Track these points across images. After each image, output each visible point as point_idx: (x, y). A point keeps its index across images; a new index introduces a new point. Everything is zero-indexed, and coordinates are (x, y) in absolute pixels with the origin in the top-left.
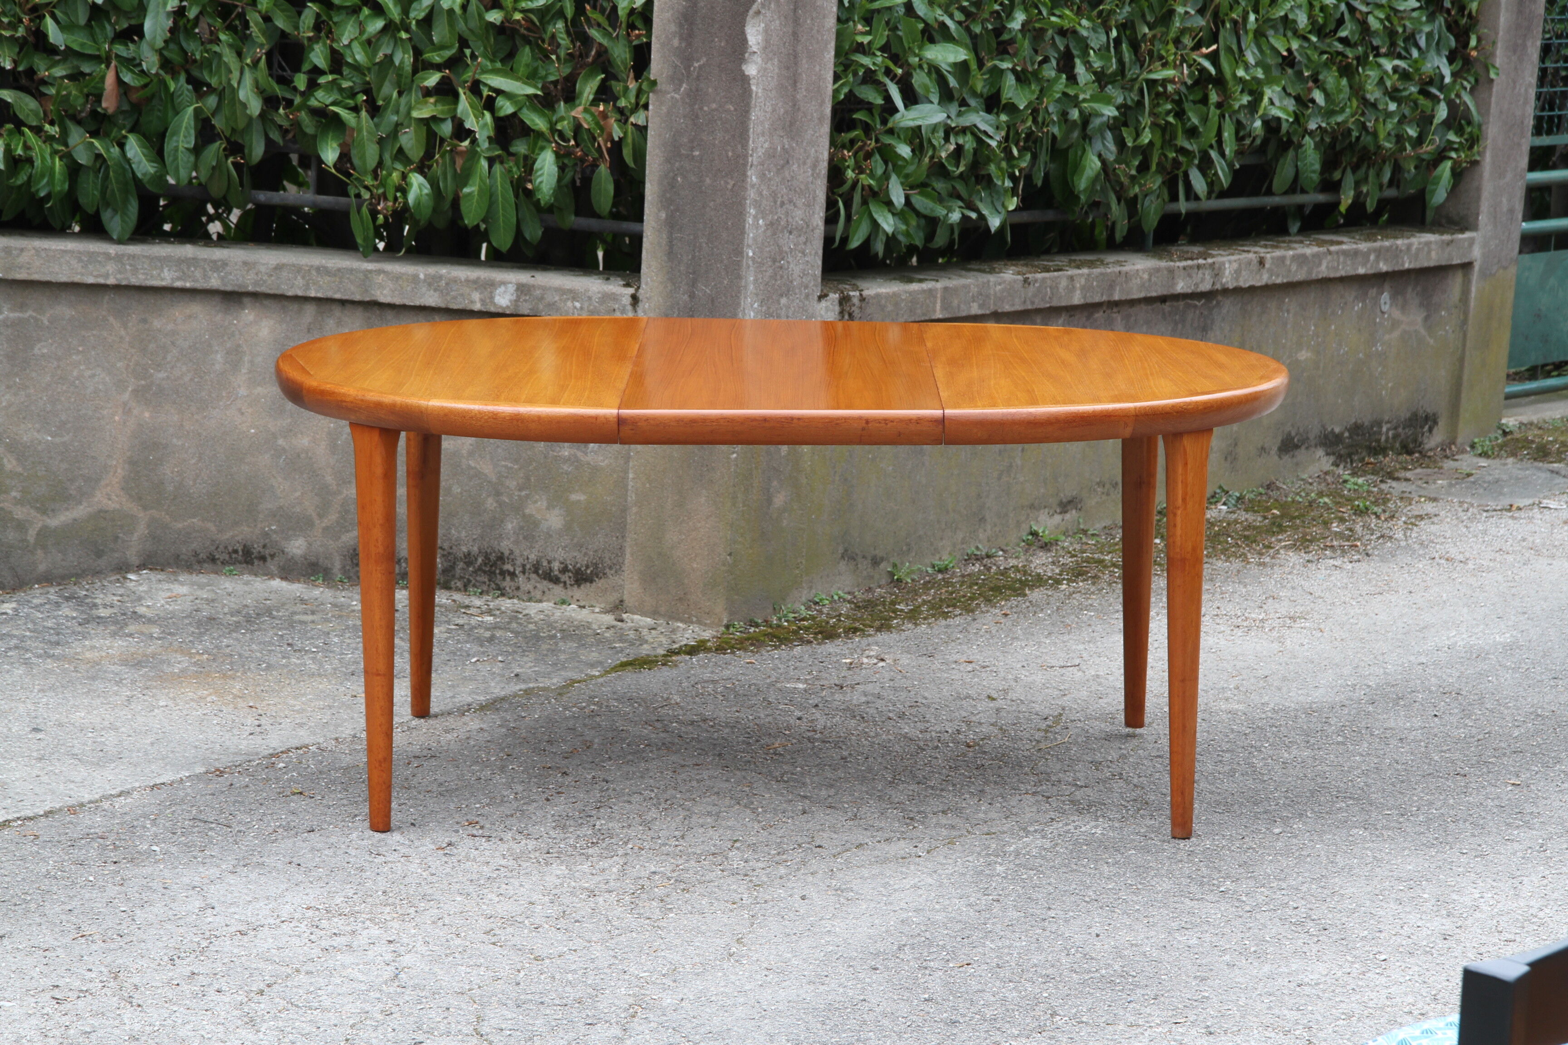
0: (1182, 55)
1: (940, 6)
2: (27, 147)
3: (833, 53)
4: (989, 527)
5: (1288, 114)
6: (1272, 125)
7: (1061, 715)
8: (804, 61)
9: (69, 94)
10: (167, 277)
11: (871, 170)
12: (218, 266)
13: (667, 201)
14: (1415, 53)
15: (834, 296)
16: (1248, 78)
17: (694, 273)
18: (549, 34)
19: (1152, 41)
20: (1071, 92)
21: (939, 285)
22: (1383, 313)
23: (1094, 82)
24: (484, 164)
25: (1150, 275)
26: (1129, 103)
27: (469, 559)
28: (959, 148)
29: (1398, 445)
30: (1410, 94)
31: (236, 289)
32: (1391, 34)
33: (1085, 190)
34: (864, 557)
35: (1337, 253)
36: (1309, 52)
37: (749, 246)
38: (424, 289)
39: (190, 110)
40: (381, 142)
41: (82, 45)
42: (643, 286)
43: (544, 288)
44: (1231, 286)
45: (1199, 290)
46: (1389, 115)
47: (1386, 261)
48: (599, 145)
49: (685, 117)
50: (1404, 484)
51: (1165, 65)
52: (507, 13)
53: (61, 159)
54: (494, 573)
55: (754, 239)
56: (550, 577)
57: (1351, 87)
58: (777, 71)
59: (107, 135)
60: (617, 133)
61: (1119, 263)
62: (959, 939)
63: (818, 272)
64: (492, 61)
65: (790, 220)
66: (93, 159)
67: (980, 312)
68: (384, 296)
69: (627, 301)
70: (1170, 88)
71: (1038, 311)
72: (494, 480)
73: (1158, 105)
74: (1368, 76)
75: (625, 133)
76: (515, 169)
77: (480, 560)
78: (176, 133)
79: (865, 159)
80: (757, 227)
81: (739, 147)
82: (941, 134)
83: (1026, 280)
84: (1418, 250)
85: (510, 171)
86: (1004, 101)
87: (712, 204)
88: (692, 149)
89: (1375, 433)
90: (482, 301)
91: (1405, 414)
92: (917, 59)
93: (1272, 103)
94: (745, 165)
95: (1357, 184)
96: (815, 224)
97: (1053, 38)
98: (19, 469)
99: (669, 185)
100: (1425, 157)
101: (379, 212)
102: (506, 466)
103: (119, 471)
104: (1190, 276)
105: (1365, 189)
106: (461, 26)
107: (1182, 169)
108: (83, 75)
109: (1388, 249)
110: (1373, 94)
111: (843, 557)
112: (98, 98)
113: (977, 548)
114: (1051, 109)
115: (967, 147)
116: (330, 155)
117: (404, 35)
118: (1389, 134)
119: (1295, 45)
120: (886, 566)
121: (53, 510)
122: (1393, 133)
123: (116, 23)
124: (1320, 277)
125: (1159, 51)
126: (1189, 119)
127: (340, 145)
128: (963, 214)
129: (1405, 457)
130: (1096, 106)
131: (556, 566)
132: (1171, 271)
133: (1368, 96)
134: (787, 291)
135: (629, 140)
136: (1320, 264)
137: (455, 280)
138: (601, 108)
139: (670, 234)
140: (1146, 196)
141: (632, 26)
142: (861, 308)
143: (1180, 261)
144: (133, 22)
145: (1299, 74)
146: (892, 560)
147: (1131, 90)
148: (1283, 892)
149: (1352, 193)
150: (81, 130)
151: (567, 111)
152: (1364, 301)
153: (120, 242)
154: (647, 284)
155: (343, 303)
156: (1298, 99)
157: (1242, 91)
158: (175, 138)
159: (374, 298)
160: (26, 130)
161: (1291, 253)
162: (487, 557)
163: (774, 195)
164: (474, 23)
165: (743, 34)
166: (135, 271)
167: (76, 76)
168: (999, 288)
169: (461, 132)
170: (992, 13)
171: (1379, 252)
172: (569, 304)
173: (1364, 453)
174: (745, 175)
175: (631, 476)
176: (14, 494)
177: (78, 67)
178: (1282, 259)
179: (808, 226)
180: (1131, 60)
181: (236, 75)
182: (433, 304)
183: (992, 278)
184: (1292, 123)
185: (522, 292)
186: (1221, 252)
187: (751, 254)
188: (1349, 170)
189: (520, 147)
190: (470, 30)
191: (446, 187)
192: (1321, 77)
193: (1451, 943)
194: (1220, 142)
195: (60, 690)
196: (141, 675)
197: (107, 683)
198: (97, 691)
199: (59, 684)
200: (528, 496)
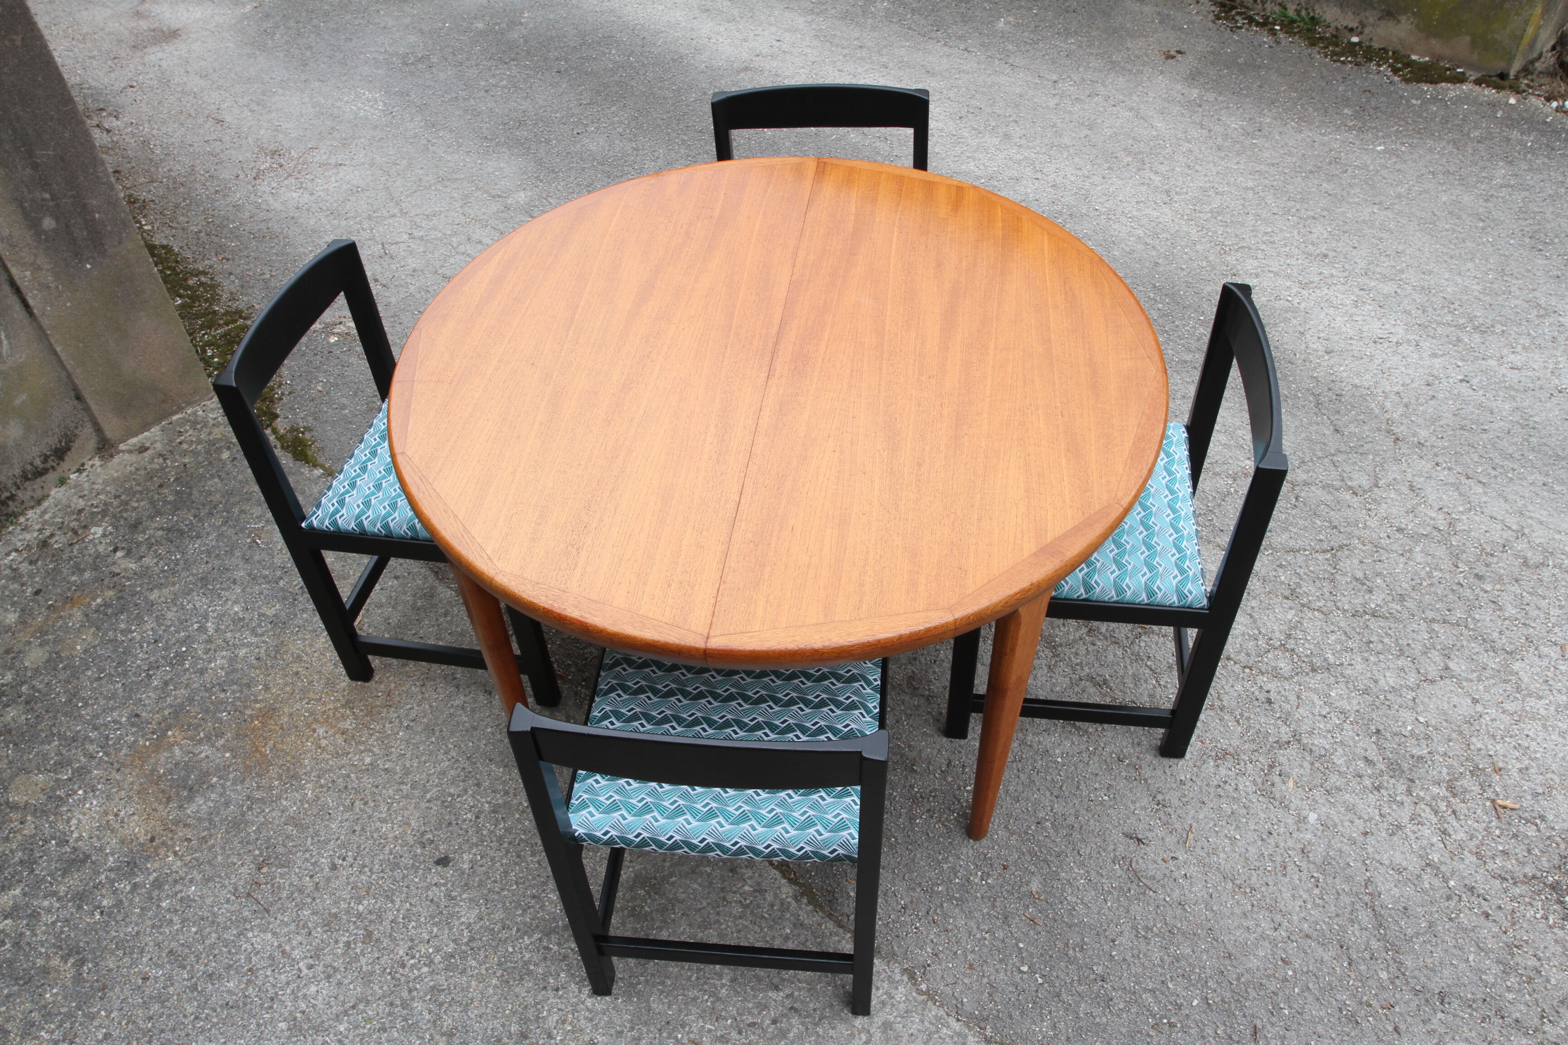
17: (24, 145)
56: (40, 473)
131: (38, 462)
195: (281, 850)
196: (234, 784)
197: (263, 811)
198: (293, 818)
199: (257, 852)
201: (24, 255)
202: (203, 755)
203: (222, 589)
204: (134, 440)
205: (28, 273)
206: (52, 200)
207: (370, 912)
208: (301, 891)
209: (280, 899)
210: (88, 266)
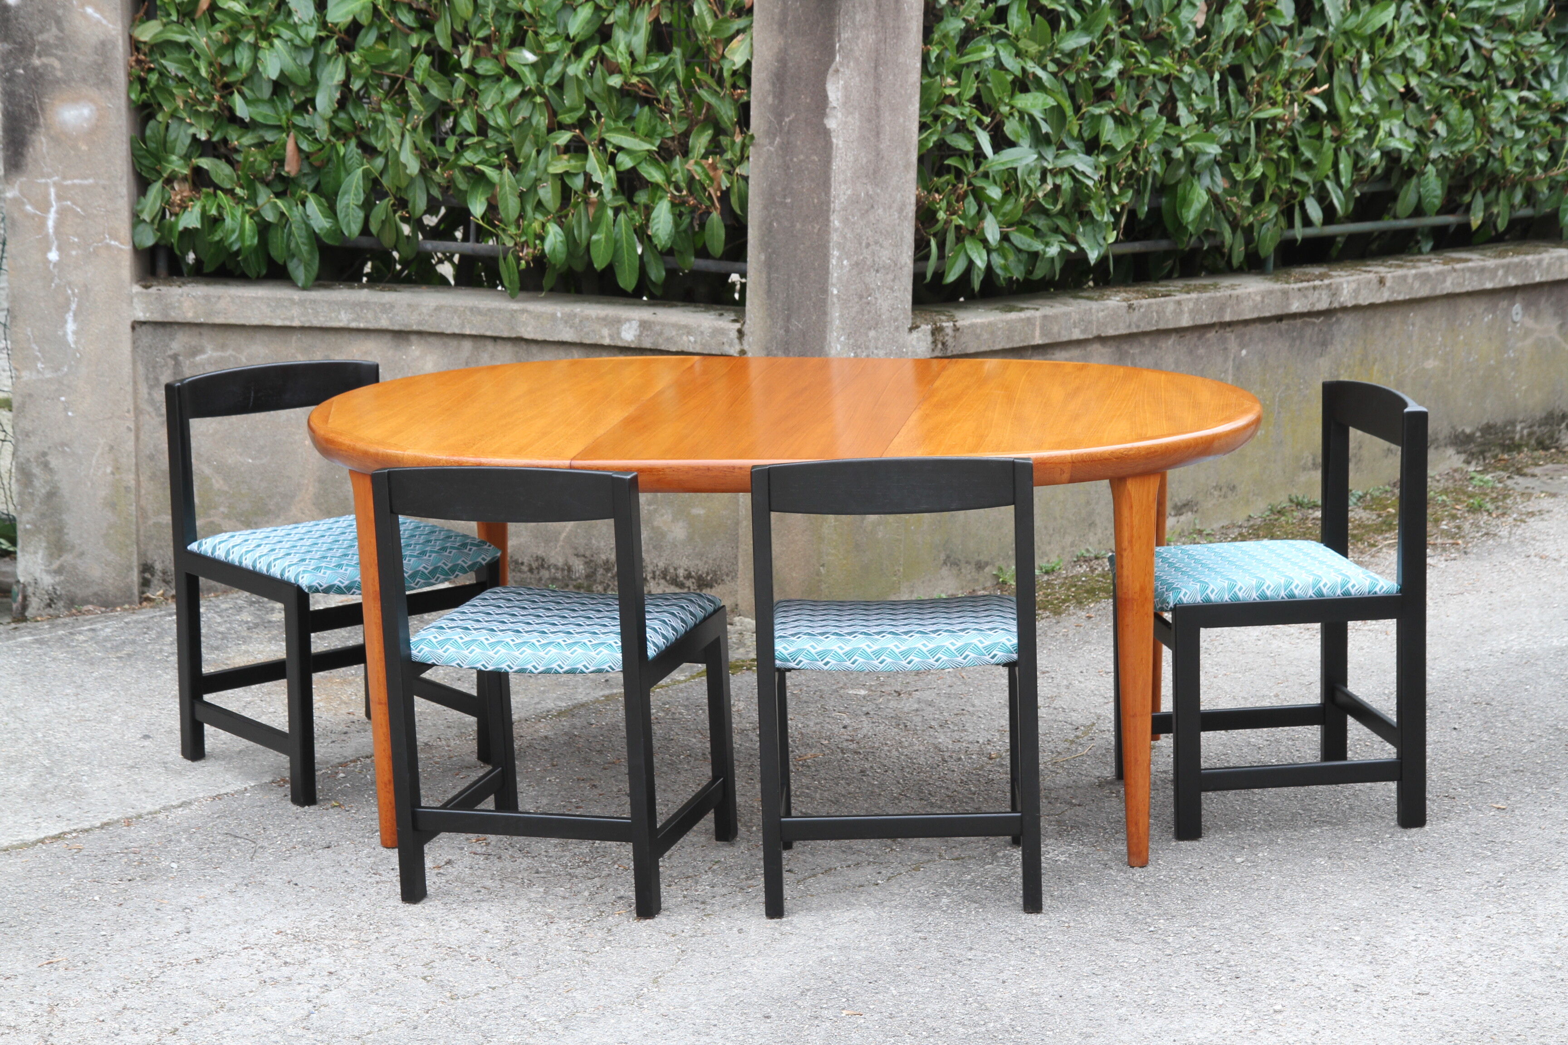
0: (1291, 95)
1: (1032, 59)
2: (220, 207)
3: (917, 105)
4: (1099, 531)
5: (1408, 145)
6: (1391, 157)
7: (1094, 724)
8: (887, 114)
9: (255, 160)
10: (343, 319)
11: (964, 211)
12: (387, 308)
13: (765, 245)
14: (1547, 85)
15: (926, 328)
16: (1362, 113)
17: (788, 309)
18: (664, 95)
19: (1259, 84)
20: (1172, 132)
21: (1038, 314)
22: (1515, 323)
23: (1198, 123)
24: (610, 213)
25: (1263, 297)
26: (1237, 140)
28: (1057, 188)
29: (1533, 442)
30: (1540, 122)
31: (403, 328)
32: (1519, 69)
33: (1193, 221)
34: (967, 562)
35: (1463, 270)
36: (1430, 87)
37: (833, 285)
38: (561, 326)
39: (360, 171)
40: (522, 196)
41: (265, 117)
42: (748, 321)
43: (663, 325)
44: (1349, 304)
45: (1315, 309)
46: (1516, 142)
47: (1515, 276)
48: (710, 194)
49: (778, 167)
50: (1530, 479)
51: (1274, 104)
52: (626, 77)
53: (251, 217)
55: (839, 278)
56: (676, 582)
57: (1475, 118)
58: (858, 123)
59: (293, 195)
60: (725, 184)
61: (1233, 287)
62: (866, 983)
63: (908, 305)
64: (615, 121)
65: (876, 259)
66: (278, 216)
67: (1082, 337)
68: (528, 333)
69: (734, 335)
70: (1280, 126)
71: (1145, 334)
73: (1270, 141)
74: (1493, 108)
75: (732, 183)
76: (637, 217)
78: (346, 192)
79: (957, 201)
80: (842, 267)
81: (823, 194)
82: (1038, 175)
83: (1130, 306)
84: (1550, 265)
85: (632, 219)
86: (1102, 144)
87: (801, 247)
88: (785, 197)
89: (1508, 432)
90: (610, 336)
91: (1540, 414)
92: (1008, 108)
93: (1391, 134)
94: (828, 211)
95: (1487, 206)
96: (903, 262)
97: (1154, 85)
98: (226, 488)
99: (768, 230)
100: (1559, 178)
101: (520, 258)
103: (311, 488)
104: (1306, 297)
105: (1495, 210)
106: (588, 91)
107: (1298, 199)
108: (267, 142)
109: (1517, 265)
110: (1497, 122)
111: (945, 563)
112: (281, 162)
113: (1088, 551)
114: (1151, 149)
115: (1064, 187)
116: (478, 208)
117: (539, 100)
118: (1517, 159)
119: (1414, 82)
120: (990, 570)
121: (256, 523)
122: (1522, 158)
123: (295, 97)
124: (1445, 292)
125: (1267, 92)
126: (1303, 154)
127: (488, 200)
128: (1061, 248)
129: (1541, 453)
130: (1199, 144)
131: (681, 573)
132: (1285, 293)
133: (1493, 126)
134: (876, 324)
135: (736, 189)
136: (1444, 281)
137: (587, 318)
138: (710, 161)
139: (769, 274)
140: (1263, 224)
141: (734, 86)
142: (955, 337)
143: (1295, 282)
144: (309, 95)
145: (1421, 108)
146: (997, 564)
147: (1239, 128)
148: (1215, 932)
149: (1481, 215)
150: (268, 191)
151: (681, 164)
152: (1494, 313)
153: (304, 288)
154: (750, 319)
155: (495, 339)
156: (1420, 131)
157: (1359, 125)
158: (346, 197)
159: (519, 335)
160: (219, 193)
161: (1413, 271)
163: (859, 238)
164: (597, 88)
165: (824, 90)
166: (316, 314)
167: (261, 145)
168: (1101, 314)
169: (591, 185)
170: (1089, 62)
171: (1507, 268)
172: (685, 338)
173: (1498, 450)
174: (828, 220)
176: (222, 509)
177: (262, 137)
178: (1404, 278)
179: (896, 265)
180: (1237, 102)
181: (397, 139)
182: (569, 340)
183: (1094, 305)
184: (1414, 153)
185: (644, 327)
186: (1342, 273)
187: (835, 292)
188: (1479, 194)
189: (642, 197)
190: (596, 93)
191: (580, 234)
192: (1444, 110)
193: (1361, 997)
194: (1337, 173)
200: (656, 510)
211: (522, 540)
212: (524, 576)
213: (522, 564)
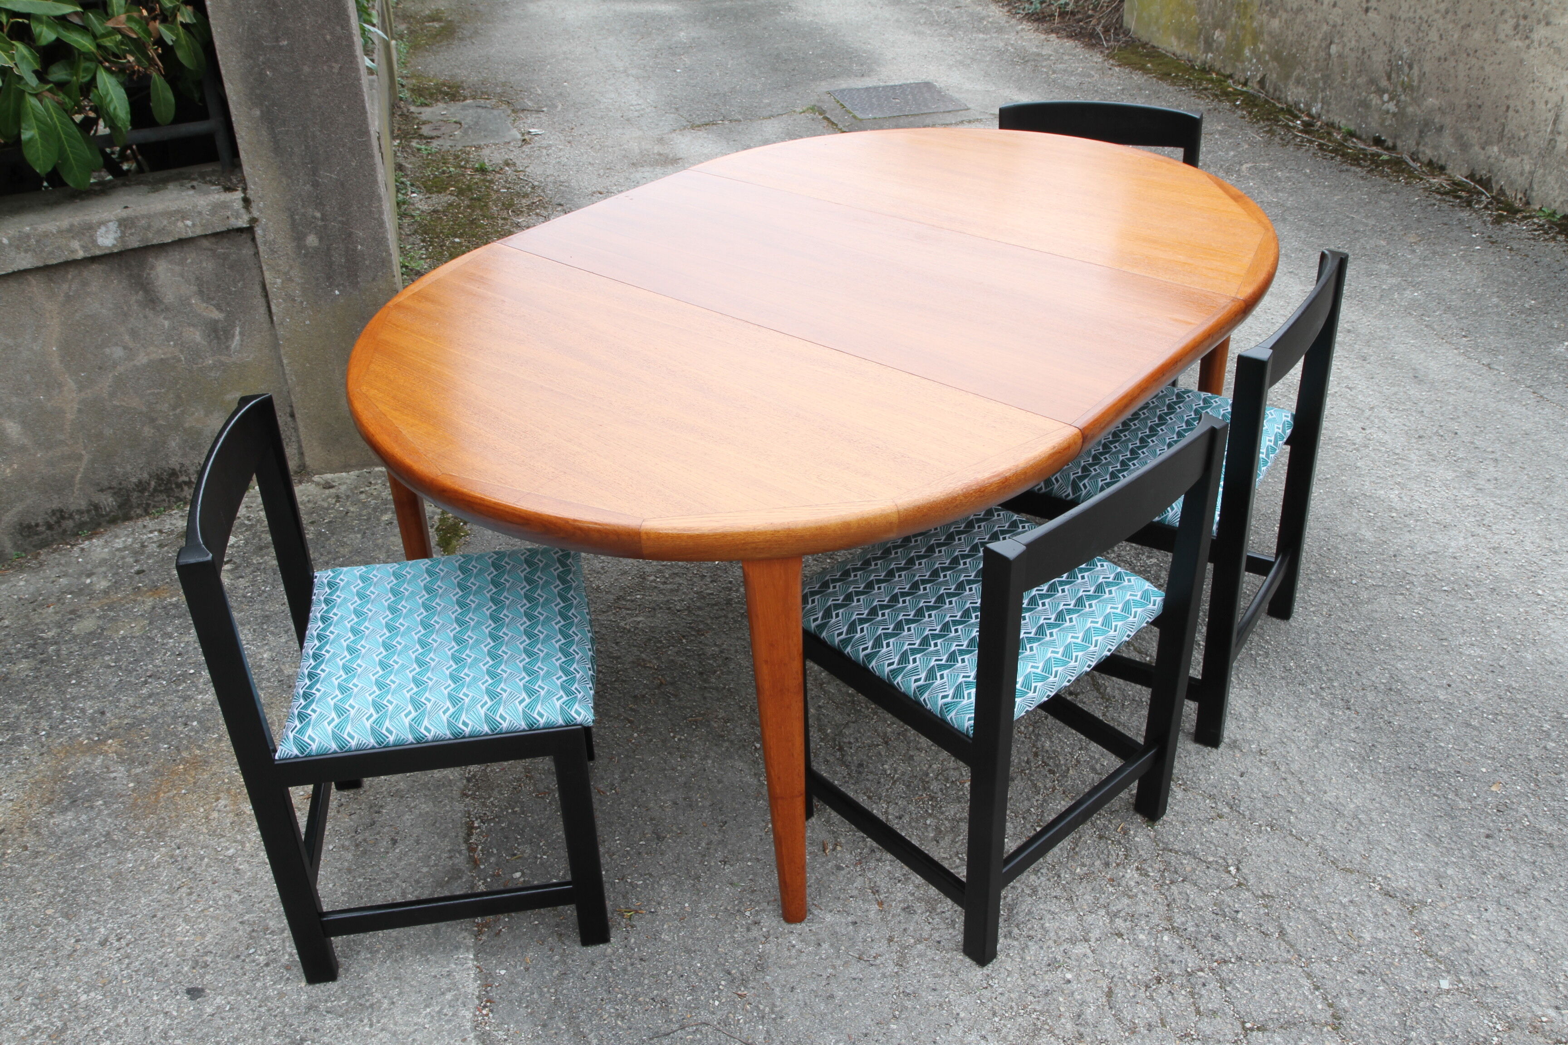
24: (34, 102)
27: (141, 487)
38: (13, 254)
42: (251, 185)
43: (149, 217)
49: (257, 6)
54: (172, 489)
60: (167, 38)
69: (238, 205)
72: (144, 409)
75: (177, 35)
76: (68, 101)
77: (153, 483)
81: (338, 28)
87: (317, 91)
88: (277, 39)
90: (83, 247)
99: (257, 81)
102: (153, 394)
135: (183, 42)
137: (46, 235)
138: (145, 15)
139: (271, 129)
151: (106, 23)
154: (255, 183)
162: (159, 478)
172: (180, 224)
175: (285, 361)
182: (29, 266)
185: (125, 227)
195: (81, 899)
196: (109, 815)
197: (105, 854)
198: (120, 874)
199: (62, 891)
200: (183, 412)
201: (280, 262)
202: (113, 775)
203: (272, 633)
204: (329, 476)
205: (279, 281)
206: (322, 220)
207: (86, 1008)
208: (55, 950)
209: (32, 948)
210: (337, 292)
211: (29, 501)
212: (44, 536)
213: (37, 525)
